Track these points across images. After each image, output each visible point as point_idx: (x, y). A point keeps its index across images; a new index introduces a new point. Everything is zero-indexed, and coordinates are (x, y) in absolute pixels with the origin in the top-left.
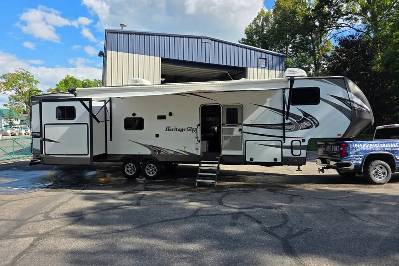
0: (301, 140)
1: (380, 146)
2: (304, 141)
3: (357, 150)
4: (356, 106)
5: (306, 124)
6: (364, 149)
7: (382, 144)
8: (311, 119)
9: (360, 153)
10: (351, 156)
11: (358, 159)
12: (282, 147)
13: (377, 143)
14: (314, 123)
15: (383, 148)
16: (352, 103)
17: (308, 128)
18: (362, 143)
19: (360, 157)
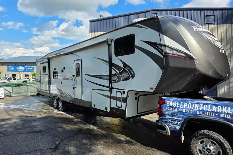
0: (122, 91)
1: (211, 108)
2: (124, 92)
3: (175, 110)
4: (168, 51)
5: (125, 75)
6: (184, 111)
7: (217, 106)
8: (129, 70)
9: (178, 115)
10: (167, 117)
11: (175, 122)
12: (110, 97)
13: (207, 104)
14: (131, 74)
15: (217, 113)
16: (163, 48)
17: (127, 79)
18: (184, 101)
19: (178, 121)
